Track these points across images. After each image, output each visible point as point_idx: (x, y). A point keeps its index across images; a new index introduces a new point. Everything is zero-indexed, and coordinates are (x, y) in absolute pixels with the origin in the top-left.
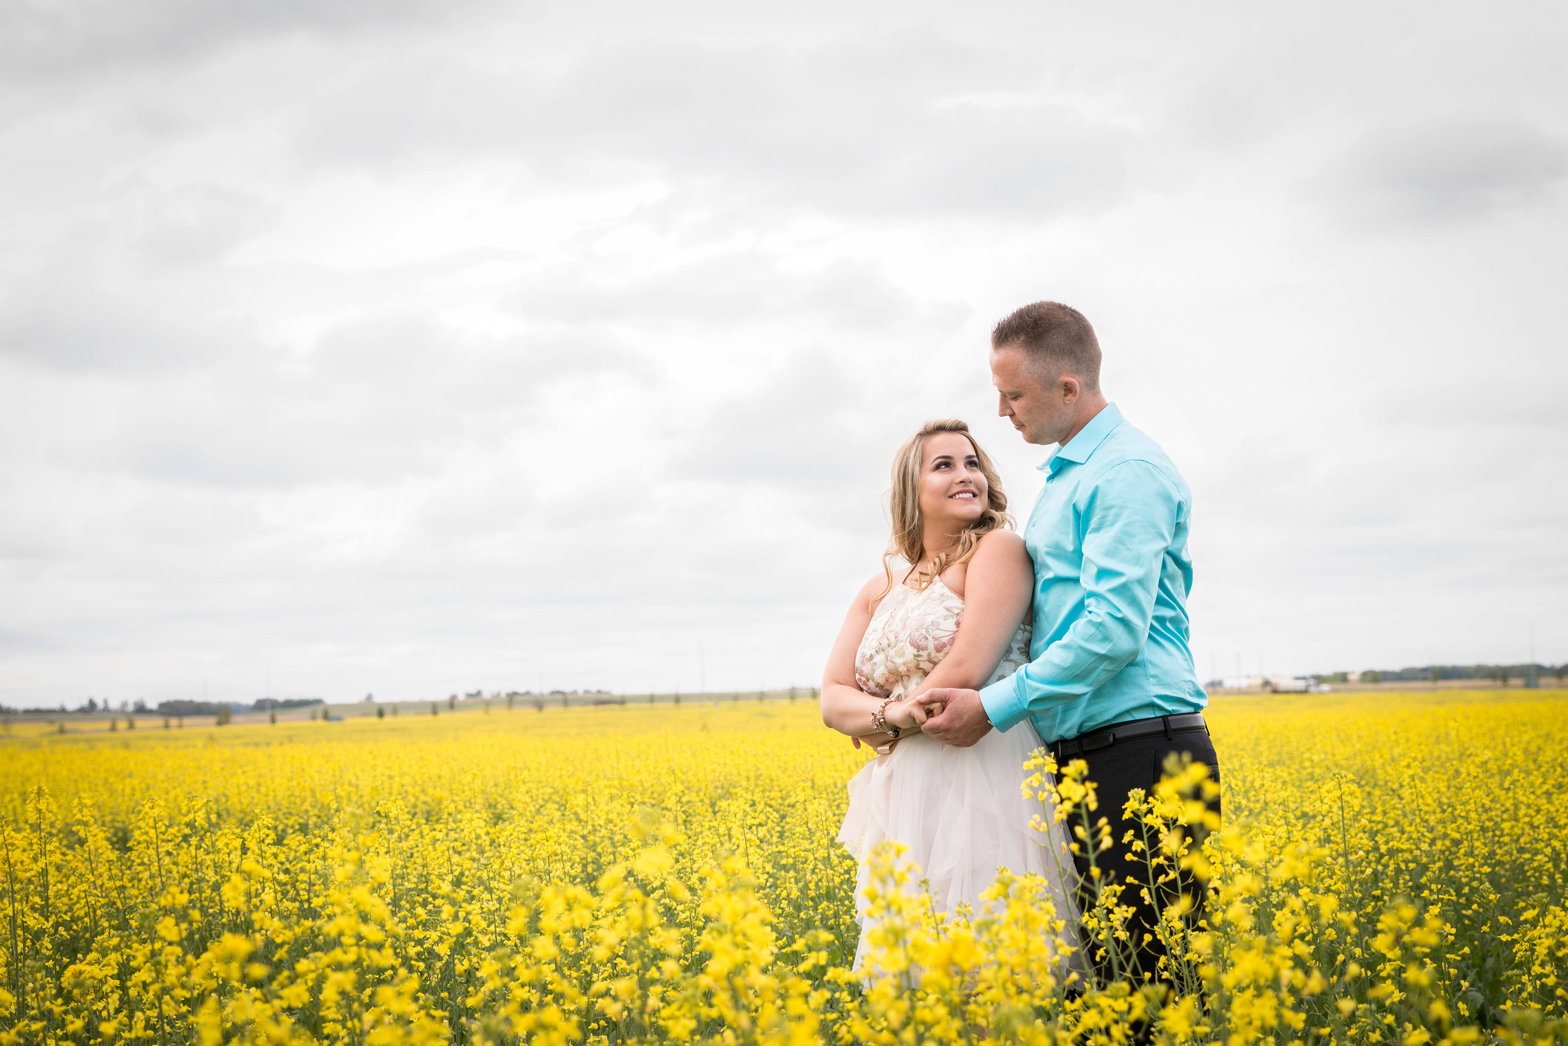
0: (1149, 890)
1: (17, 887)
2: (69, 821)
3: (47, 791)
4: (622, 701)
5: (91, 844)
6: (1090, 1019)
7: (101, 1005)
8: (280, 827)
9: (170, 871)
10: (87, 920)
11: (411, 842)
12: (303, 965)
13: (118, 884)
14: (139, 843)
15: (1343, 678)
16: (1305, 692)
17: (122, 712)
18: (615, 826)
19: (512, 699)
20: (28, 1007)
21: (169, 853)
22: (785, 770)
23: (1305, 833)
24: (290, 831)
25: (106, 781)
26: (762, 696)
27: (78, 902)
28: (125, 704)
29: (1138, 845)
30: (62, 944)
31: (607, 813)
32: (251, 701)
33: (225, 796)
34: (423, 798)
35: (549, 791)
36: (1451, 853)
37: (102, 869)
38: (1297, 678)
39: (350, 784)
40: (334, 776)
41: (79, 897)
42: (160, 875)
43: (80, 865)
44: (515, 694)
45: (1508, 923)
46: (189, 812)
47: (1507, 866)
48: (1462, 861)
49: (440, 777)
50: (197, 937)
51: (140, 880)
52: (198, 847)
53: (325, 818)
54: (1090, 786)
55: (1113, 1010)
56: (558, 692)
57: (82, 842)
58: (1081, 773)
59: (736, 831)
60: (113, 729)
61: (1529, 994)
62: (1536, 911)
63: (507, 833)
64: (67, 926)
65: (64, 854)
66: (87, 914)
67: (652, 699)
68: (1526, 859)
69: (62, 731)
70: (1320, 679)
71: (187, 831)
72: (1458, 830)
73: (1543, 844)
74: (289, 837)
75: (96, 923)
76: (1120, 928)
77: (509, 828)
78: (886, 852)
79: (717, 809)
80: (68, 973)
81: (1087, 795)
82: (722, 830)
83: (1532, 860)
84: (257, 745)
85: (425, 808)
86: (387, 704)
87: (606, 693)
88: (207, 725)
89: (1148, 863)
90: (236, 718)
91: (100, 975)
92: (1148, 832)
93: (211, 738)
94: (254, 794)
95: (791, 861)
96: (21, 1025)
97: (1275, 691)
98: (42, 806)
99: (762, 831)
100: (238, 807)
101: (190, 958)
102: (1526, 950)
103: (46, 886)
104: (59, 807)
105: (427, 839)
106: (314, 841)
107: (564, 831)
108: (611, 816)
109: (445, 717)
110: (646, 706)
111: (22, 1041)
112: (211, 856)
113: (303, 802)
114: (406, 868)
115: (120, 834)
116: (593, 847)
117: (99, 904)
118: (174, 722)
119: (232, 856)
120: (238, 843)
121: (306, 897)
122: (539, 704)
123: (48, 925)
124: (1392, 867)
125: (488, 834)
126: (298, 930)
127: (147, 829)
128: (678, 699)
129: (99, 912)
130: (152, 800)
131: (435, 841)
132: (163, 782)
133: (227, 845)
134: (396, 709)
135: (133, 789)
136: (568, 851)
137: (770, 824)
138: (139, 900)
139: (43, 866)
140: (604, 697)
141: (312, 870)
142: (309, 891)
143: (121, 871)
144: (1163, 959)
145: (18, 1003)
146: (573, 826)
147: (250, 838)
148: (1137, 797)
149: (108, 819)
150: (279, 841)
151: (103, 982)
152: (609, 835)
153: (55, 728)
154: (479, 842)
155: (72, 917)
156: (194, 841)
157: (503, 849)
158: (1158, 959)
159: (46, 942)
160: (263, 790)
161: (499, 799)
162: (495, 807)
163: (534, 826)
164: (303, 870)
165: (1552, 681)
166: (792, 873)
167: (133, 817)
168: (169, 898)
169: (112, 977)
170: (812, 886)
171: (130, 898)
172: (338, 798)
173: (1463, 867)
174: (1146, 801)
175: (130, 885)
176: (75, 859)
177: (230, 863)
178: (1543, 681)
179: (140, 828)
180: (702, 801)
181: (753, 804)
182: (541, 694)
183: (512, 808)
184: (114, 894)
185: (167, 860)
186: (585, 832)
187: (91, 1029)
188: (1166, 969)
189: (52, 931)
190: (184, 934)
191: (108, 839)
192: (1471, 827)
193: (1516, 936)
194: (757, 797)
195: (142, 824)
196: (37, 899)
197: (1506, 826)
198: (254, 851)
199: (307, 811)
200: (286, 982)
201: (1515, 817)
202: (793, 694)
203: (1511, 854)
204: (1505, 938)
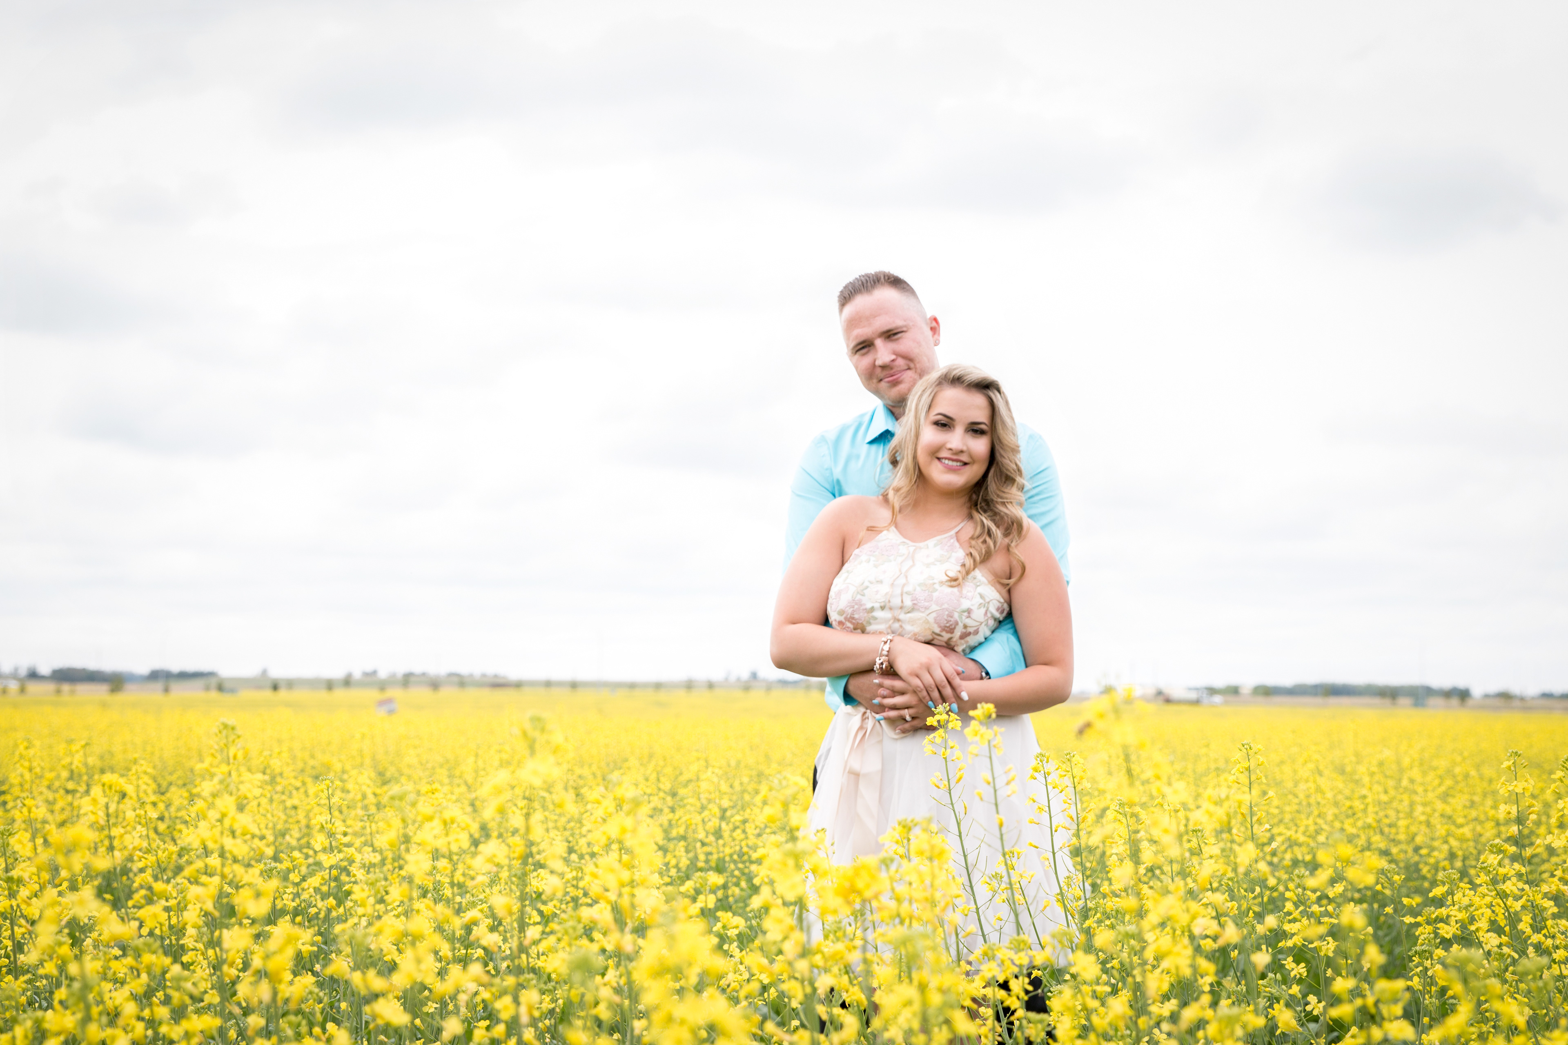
4: (518, 685)
15: (1234, 691)
16: (1197, 702)
17: (14, 676)
19: (408, 680)
22: (679, 750)
26: (658, 686)
28: (16, 669)
32: (145, 671)
34: (312, 762)
38: (1190, 689)
44: (411, 674)
49: (330, 743)
54: (998, 730)
56: (454, 675)
60: (4, 693)
62: (1446, 888)
67: (548, 684)
68: (1421, 857)
70: (1212, 691)
84: (147, 712)
86: (282, 679)
87: (504, 677)
88: (100, 691)
90: (129, 687)
93: (104, 705)
97: (1168, 701)
102: (1429, 933)
109: (340, 694)
110: (542, 691)
118: (66, 687)
122: (435, 684)
128: (574, 685)
134: (291, 684)
140: (501, 681)
165: (1439, 701)
170: (702, 857)
178: (1432, 700)
182: (438, 676)
197: (1402, 823)
201: (1410, 814)
202: (689, 685)
203: (1406, 852)
204: (1408, 920)
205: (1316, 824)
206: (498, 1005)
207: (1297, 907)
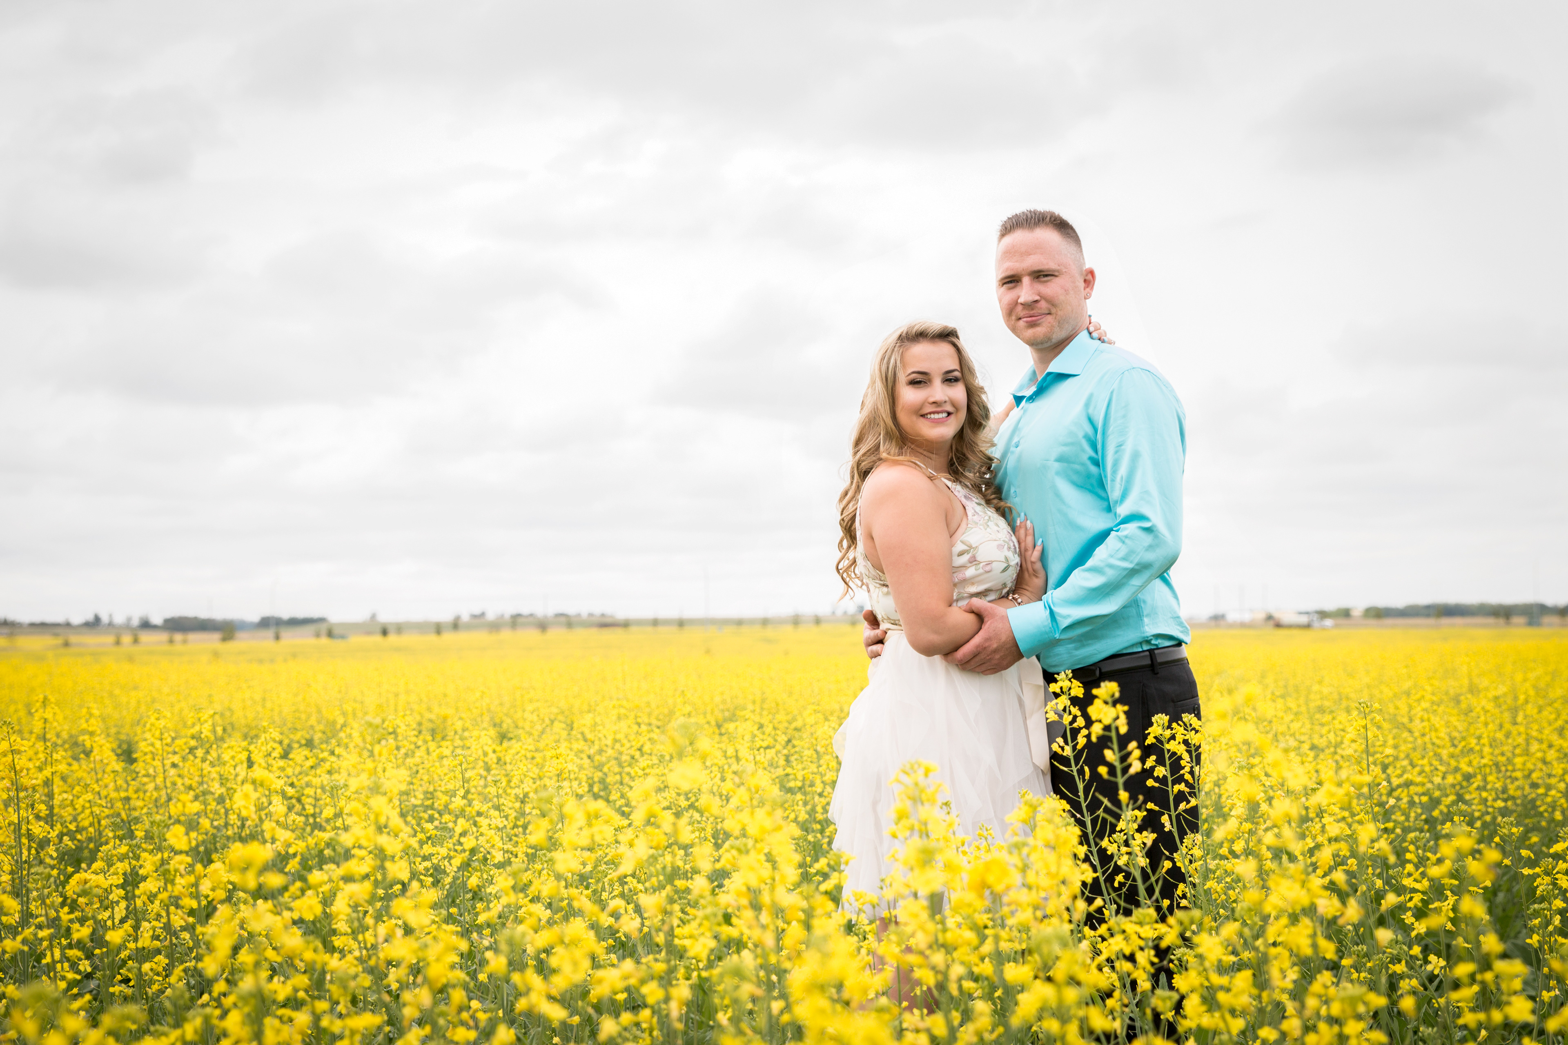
0: (1170, 816)
1: (22, 794)
2: (74, 732)
3: (53, 700)
4: (625, 624)
5: (96, 755)
6: (1117, 944)
7: (106, 914)
8: (286, 742)
9: (174, 784)
10: (91, 830)
11: (417, 760)
12: (315, 877)
13: (123, 794)
14: (146, 754)
15: (1345, 613)
16: (1308, 626)
17: (127, 627)
18: (622, 746)
19: (516, 621)
20: (32, 915)
21: (174, 765)
22: (790, 694)
23: (1317, 764)
24: (296, 745)
25: (111, 694)
26: (765, 622)
27: (82, 812)
28: (129, 619)
29: (1160, 771)
30: (64, 854)
31: (615, 733)
32: (255, 618)
33: (230, 709)
34: (428, 715)
35: (554, 710)
36: (1462, 787)
37: (108, 779)
38: (1300, 613)
39: (355, 701)
40: (340, 692)
41: (83, 807)
42: (166, 787)
43: (85, 775)
44: (519, 615)
45: (1529, 857)
46: (194, 725)
47: (1519, 801)
48: (1473, 796)
49: (445, 695)
50: (202, 849)
51: (145, 792)
52: (204, 760)
53: (332, 731)
54: (1121, 709)
55: (1140, 937)
56: (562, 615)
57: (88, 753)
58: (1113, 696)
59: (744, 753)
60: (118, 643)
61: (1555, 927)
63: (513, 751)
64: (72, 835)
65: (70, 765)
66: (92, 824)
67: (655, 623)
68: (1538, 795)
69: (66, 644)
70: (1323, 615)
71: (193, 743)
72: (1470, 764)
73: (1557, 779)
74: (294, 752)
75: (100, 833)
76: (1140, 854)
77: (516, 746)
78: (915, 772)
79: (723, 731)
80: (73, 881)
81: (1117, 718)
82: (730, 752)
83: (1546, 795)
84: (261, 661)
85: (430, 725)
86: (391, 624)
87: (612, 617)
88: (212, 640)
89: (1170, 789)
90: (239, 635)
91: (105, 884)
92: (1170, 758)
93: (216, 654)
94: (259, 708)
95: (799, 784)
96: (28, 932)
97: (1278, 625)
98: (49, 715)
99: (771, 753)
100: (243, 721)
101: (199, 867)
102: (1548, 885)
103: (50, 796)
104: (65, 718)
105: (434, 755)
106: (321, 756)
107: (571, 749)
108: (618, 737)
109: (448, 637)
110: (650, 629)
111: (26, 948)
112: (218, 769)
113: (309, 717)
114: (412, 783)
115: (125, 747)
116: (599, 767)
117: (103, 815)
118: (178, 637)
119: (238, 769)
120: (244, 756)
121: (312, 811)
122: (543, 626)
123: (53, 834)
124: (1405, 800)
125: (494, 752)
126: (311, 841)
127: (153, 740)
128: (681, 623)
129: (103, 822)
130: (158, 711)
131: (442, 758)
132: (168, 695)
133: (233, 758)
134: (400, 628)
135: (139, 702)
136: (576, 770)
137: (778, 747)
138: (145, 810)
139: (49, 775)
140: (608, 620)
141: (319, 785)
142: (315, 806)
143: (127, 782)
144: (1181, 886)
145: (22, 911)
146: (579, 745)
147: (256, 752)
148: (1161, 722)
149: (113, 731)
150: (285, 756)
151: (108, 891)
152: (616, 755)
153: (59, 641)
154: (486, 759)
155: (77, 827)
156: (200, 753)
157: (509, 767)
158: (1176, 887)
159: (52, 850)
160: (269, 705)
161: (504, 718)
162: (500, 726)
163: (541, 745)
164: (308, 785)
165: (1555, 619)
166: (799, 796)
167: (139, 730)
168: (180, 805)
169: (117, 886)
171: (135, 809)
172: (344, 714)
173: (1476, 801)
174: (1169, 727)
175: (135, 796)
176: (80, 770)
177: (237, 775)
178: (1547, 619)
179: (146, 740)
180: (708, 723)
181: (761, 726)
182: (546, 617)
183: (517, 727)
184: (119, 805)
185: (173, 772)
186: (592, 751)
187: (97, 939)
188: (1184, 896)
189: (56, 840)
190: (194, 843)
191: (113, 750)
192: (1484, 761)
193: (1537, 870)
194: (765, 721)
195: (148, 735)
196: (43, 807)
197: (1518, 761)
198: (260, 765)
199: (312, 727)
200: (299, 893)
201: (1527, 753)
202: (796, 621)
203: (1523, 789)
204: (1526, 871)
205: (1431, 765)
206: (645, 990)
207: (1417, 868)
